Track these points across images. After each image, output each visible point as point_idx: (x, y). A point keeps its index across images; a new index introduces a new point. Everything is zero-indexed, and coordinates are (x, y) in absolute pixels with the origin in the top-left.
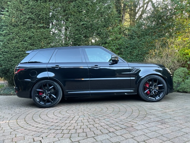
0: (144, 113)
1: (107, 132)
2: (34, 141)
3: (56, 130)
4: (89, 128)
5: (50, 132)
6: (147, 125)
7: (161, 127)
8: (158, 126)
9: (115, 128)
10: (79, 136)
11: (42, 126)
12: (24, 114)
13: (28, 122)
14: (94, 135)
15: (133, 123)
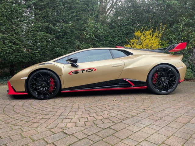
1: (130, 116)
2: (55, 134)
3: (70, 119)
4: (107, 114)
8: (172, 107)
10: (104, 123)
11: (47, 117)
12: (8, 106)
13: (23, 114)
14: (120, 121)
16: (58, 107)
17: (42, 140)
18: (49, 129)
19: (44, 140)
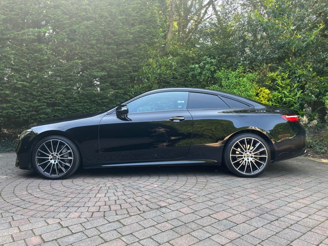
0: (203, 181)
1: (157, 207)
2: (48, 224)
3: (76, 208)
4: (129, 203)
5: (69, 210)
6: (210, 196)
7: (229, 197)
8: (225, 197)
9: (168, 201)
10: (117, 214)
11: (51, 203)
13: (23, 199)
14: (139, 212)
15: (190, 194)
16: (71, 190)
17: (31, 231)
18: (45, 219)
19: (32, 231)
